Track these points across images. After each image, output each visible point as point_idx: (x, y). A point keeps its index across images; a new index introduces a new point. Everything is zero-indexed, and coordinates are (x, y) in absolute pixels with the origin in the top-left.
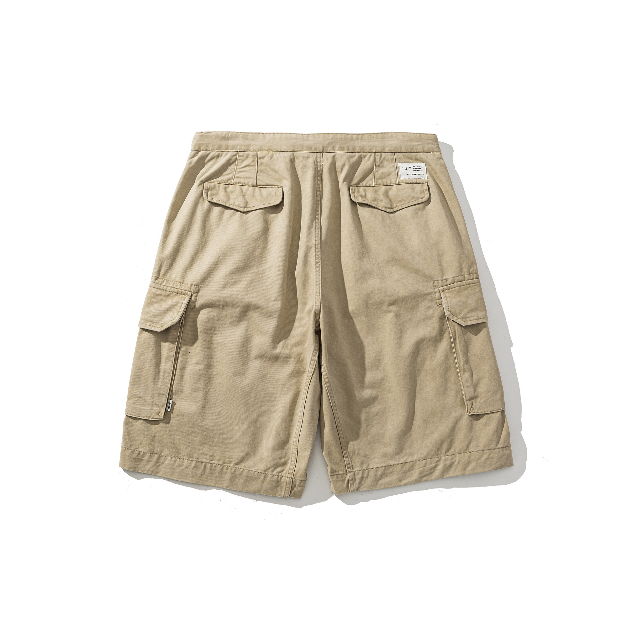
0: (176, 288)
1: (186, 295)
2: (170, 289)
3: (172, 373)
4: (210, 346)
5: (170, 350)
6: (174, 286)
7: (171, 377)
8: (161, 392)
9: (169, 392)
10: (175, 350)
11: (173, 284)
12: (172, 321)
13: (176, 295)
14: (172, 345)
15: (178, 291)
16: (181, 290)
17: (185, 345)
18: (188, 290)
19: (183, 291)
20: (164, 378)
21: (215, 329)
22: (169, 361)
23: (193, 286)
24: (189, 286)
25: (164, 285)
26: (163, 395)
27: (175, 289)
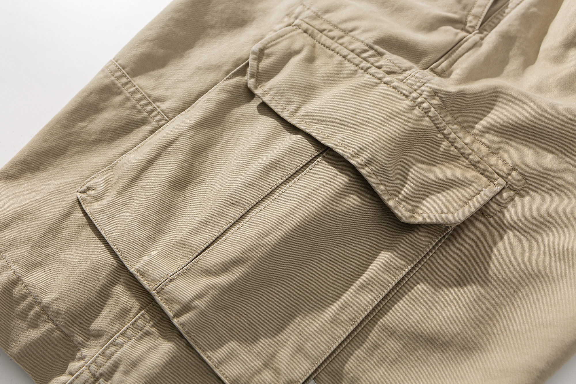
0: (475, 153)
1: (491, 180)
2: (463, 147)
3: (359, 321)
4: (485, 323)
5: (387, 268)
6: (474, 146)
7: (351, 329)
8: (308, 346)
9: (325, 360)
10: (400, 277)
11: (473, 142)
12: (445, 216)
13: (467, 167)
14: (400, 262)
15: (479, 161)
16: (485, 164)
17: (425, 280)
18: (501, 173)
19: (490, 169)
20: (334, 320)
21: (516, 291)
22: (371, 291)
23: (515, 173)
24: (507, 167)
25: (452, 130)
26: (307, 356)
27: (473, 154)
